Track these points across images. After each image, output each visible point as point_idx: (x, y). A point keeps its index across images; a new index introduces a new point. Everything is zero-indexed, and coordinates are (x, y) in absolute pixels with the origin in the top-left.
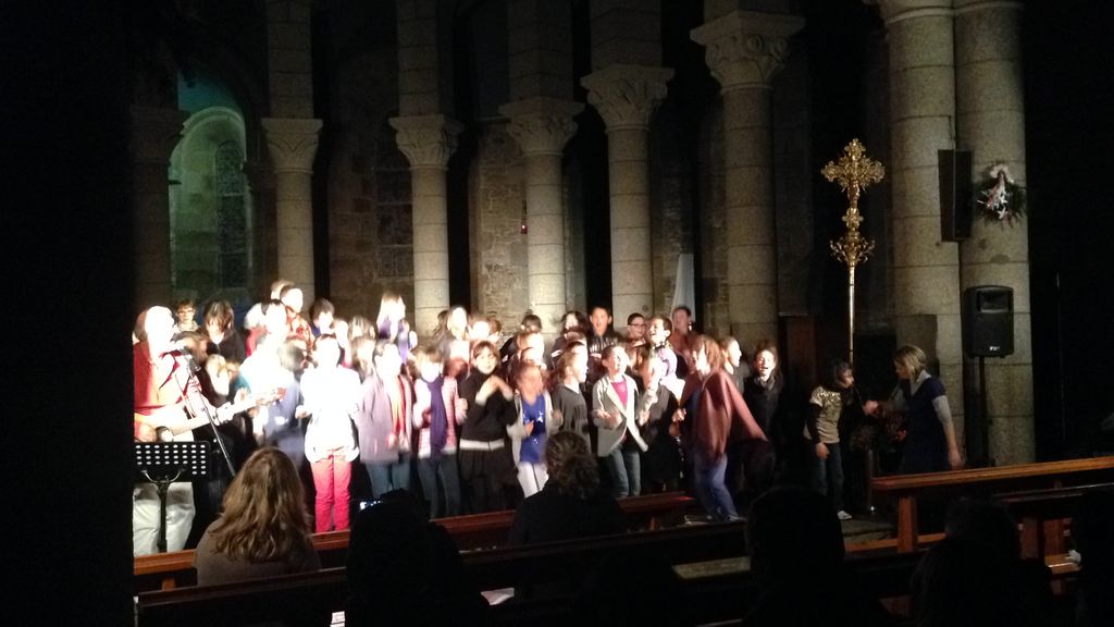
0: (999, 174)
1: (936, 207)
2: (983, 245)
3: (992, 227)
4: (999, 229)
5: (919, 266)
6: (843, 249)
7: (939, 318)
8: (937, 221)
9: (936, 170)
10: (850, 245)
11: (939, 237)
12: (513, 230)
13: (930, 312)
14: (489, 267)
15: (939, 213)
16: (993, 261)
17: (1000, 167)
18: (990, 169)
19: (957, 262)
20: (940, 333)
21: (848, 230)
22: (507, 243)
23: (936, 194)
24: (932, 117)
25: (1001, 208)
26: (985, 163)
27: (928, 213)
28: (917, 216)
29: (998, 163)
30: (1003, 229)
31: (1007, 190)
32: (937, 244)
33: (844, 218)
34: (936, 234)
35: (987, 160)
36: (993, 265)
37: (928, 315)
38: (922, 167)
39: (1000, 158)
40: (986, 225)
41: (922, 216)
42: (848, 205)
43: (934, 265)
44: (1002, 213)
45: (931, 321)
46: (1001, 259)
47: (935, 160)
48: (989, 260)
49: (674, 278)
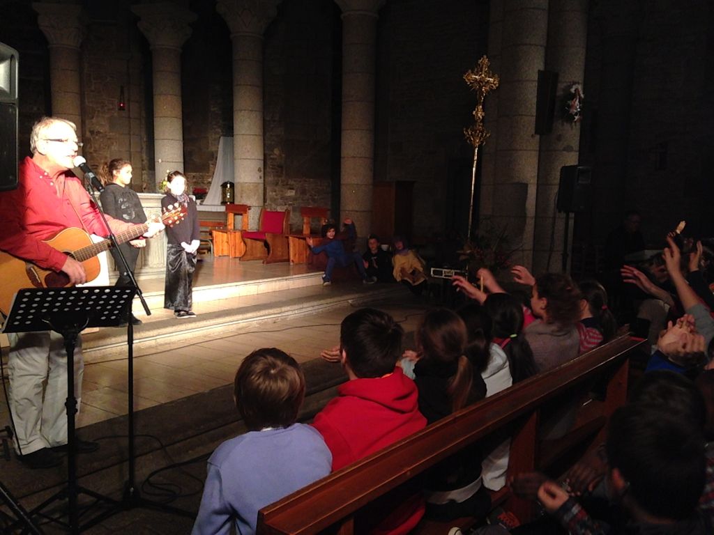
0: (575, 91)
1: (534, 111)
2: (559, 138)
3: (567, 126)
4: (570, 128)
5: (521, 150)
6: (472, 134)
7: (529, 186)
8: (534, 119)
9: (536, 84)
10: (476, 133)
11: (533, 132)
12: (111, 107)
13: (525, 181)
14: (92, 132)
15: (535, 114)
16: (564, 150)
17: (577, 85)
18: (570, 87)
19: (538, 149)
20: (528, 196)
21: (476, 121)
22: (107, 116)
23: (535, 100)
24: (537, 46)
25: (576, 114)
26: (566, 82)
27: (529, 114)
28: (522, 115)
29: (575, 83)
30: (572, 128)
31: (579, 102)
32: (532, 136)
33: (474, 113)
34: (532, 129)
35: (567, 80)
36: (564, 152)
37: (525, 184)
38: (527, 81)
39: (576, 80)
40: (563, 125)
41: (525, 115)
42: (476, 104)
43: (530, 150)
44: (576, 118)
45: (524, 187)
46: (568, 149)
47: (536, 77)
48: (562, 149)
49: (217, 152)
